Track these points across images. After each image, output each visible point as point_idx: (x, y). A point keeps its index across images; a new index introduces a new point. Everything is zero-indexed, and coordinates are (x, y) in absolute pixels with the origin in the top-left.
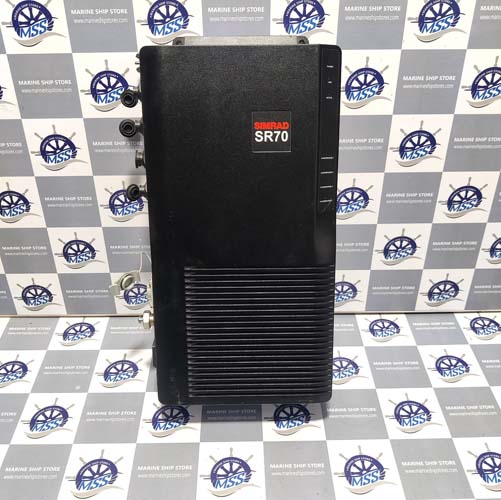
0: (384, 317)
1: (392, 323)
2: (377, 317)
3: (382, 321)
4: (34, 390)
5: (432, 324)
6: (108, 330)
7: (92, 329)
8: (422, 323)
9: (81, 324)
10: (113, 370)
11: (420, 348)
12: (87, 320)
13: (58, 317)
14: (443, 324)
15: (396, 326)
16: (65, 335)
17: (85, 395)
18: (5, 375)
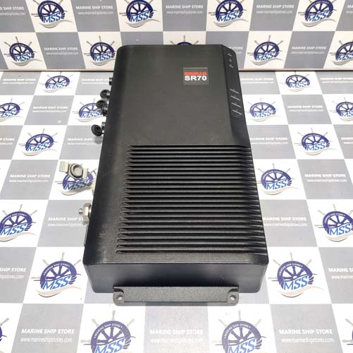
0: (298, 73)
1: (304, 78)
2: (293, 73)
3: (296, 76)
4: (27, 123)
5: (336, 79)
6: (80, 82)
7: (67, 80)
8: (328, 78)
9: (59, 77)
10: (86, 110)
11: (324, 96)
12: (63, 74)
13: (41, 71)
14: (344, 79)
15: (307, 80)
16: (47, 84)
17: (66, 127)
18: (4, 112)
